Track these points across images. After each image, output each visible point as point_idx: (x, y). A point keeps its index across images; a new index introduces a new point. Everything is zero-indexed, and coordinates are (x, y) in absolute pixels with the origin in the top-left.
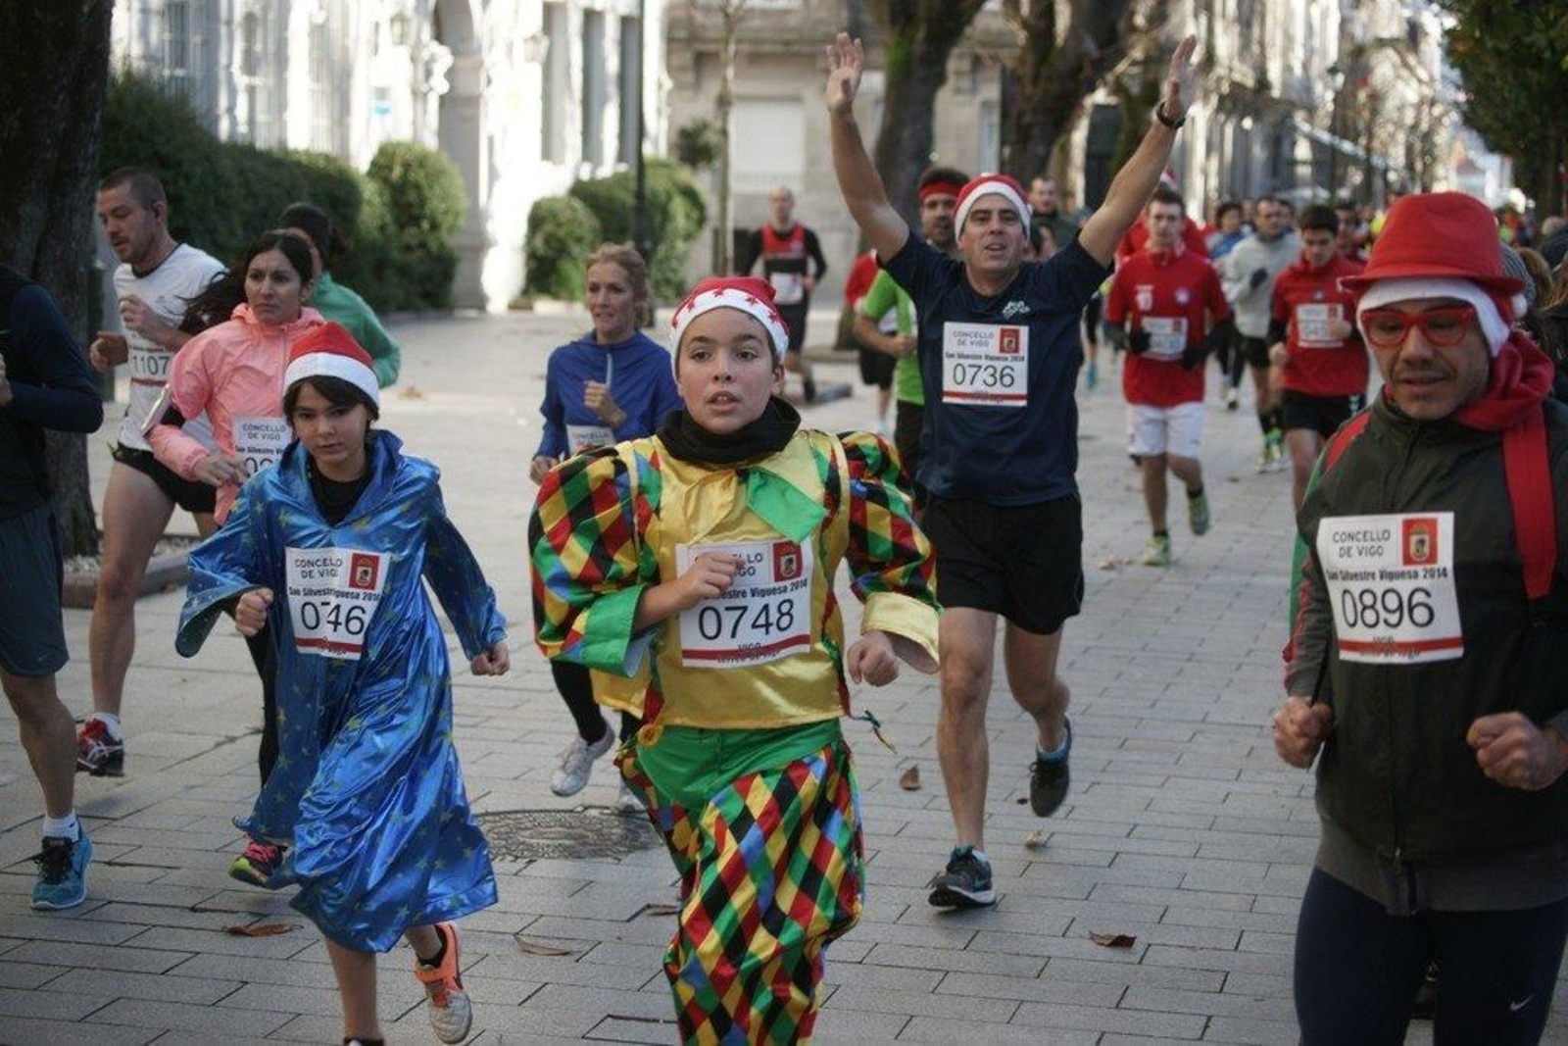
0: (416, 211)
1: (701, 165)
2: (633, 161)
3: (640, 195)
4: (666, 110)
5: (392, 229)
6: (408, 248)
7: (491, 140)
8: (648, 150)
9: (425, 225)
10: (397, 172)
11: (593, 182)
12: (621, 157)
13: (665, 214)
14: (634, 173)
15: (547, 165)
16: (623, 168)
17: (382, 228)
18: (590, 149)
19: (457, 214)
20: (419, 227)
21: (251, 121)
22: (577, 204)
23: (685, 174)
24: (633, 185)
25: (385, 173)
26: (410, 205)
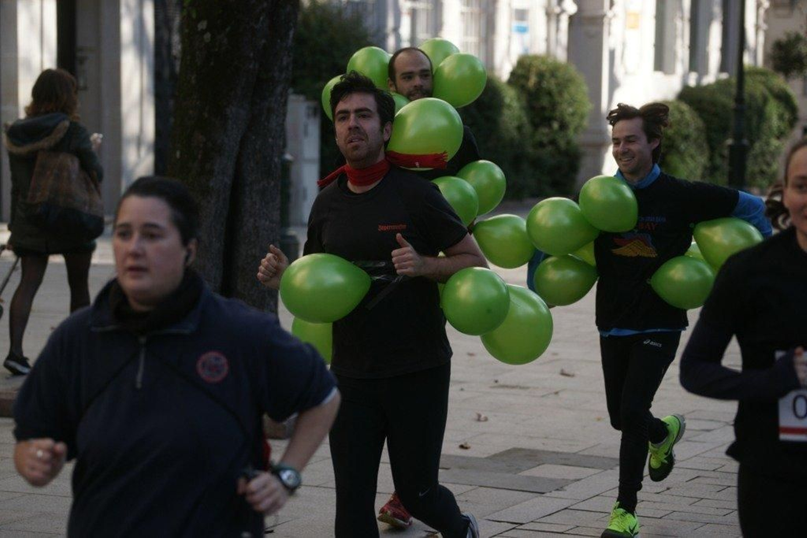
0: (547, 114)
1: (794, 73)
2: (734, 68)
3: (739, 99)
4: (764, 26)
5: (528, 129)
6: (541, 145)
7: (612, 54)
8: (747, 60)
9: (556, 125)
10: (533, 80)
11: (699, 88)
12: (723, 68)
13: (761, 114)
14: (734, 80)
15: (659, 74)
16: (724, 76)
17: (519, 128)
18: (697, 60)
19: (582, 117)
20: (550, 126)
21: (413, 38)
22: (684, 107)
23: (779, 81)
24: (734, 91)
25: (522, 81)
26: (543, 109)
